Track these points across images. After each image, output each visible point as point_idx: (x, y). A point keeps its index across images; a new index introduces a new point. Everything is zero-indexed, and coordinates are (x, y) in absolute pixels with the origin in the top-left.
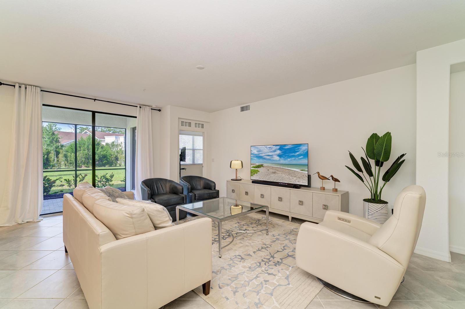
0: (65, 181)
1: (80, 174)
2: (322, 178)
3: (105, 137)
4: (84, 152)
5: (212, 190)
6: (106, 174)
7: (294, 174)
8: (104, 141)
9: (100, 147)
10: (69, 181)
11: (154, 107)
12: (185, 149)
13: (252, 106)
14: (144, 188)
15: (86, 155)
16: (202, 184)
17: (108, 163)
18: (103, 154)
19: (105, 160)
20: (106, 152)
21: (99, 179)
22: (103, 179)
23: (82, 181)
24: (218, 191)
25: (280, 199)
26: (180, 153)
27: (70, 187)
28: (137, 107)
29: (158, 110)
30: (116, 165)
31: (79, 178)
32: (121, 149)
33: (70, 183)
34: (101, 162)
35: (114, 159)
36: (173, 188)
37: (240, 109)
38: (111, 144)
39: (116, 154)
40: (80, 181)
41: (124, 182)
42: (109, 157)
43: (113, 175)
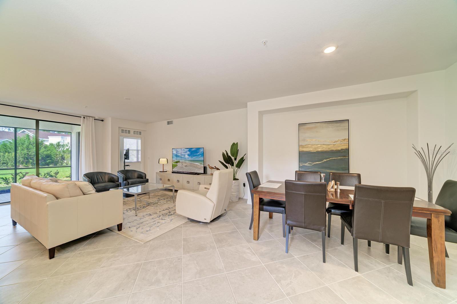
0: (2, 179)
1: (21, 173)
2: (211, 168)
3: (48, 137)
4: (22, 151)
5: (143, 179)
6: (50, 172)
7: (196, 167)
8: (48, 141)
9: (43, 147)
10: (6, 179)
11: (96, 118)
12: (129, 150)
13: (175, 121)
14: (85, 179)
15: (25, 154)
16: (136, 175)
17: (52, 163)
18: (46, 154)
19: (49, 159)
20: (50, 152)
21: (42, 176)
22: (47, 176)
23: (23, 178)
24: (148, 179)
25: (188, 182)
26: (125, 153)
27: (7, 184)
28: (81, 117)
29: (101, 120)
30: (62, 164)
31: (19, 176)
32: (67, 150)
33: (8, 181)
34: (44, 161)
35: (59, 159)
36: (110, 179)
37: (166, 123)
38: (56, 144)
39: (62, 153)
40: (20, 179)
41: (70, 178)
42: (54, 156)
43: (58, 173)
